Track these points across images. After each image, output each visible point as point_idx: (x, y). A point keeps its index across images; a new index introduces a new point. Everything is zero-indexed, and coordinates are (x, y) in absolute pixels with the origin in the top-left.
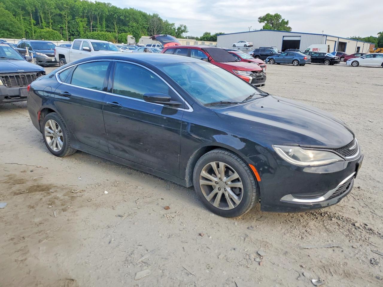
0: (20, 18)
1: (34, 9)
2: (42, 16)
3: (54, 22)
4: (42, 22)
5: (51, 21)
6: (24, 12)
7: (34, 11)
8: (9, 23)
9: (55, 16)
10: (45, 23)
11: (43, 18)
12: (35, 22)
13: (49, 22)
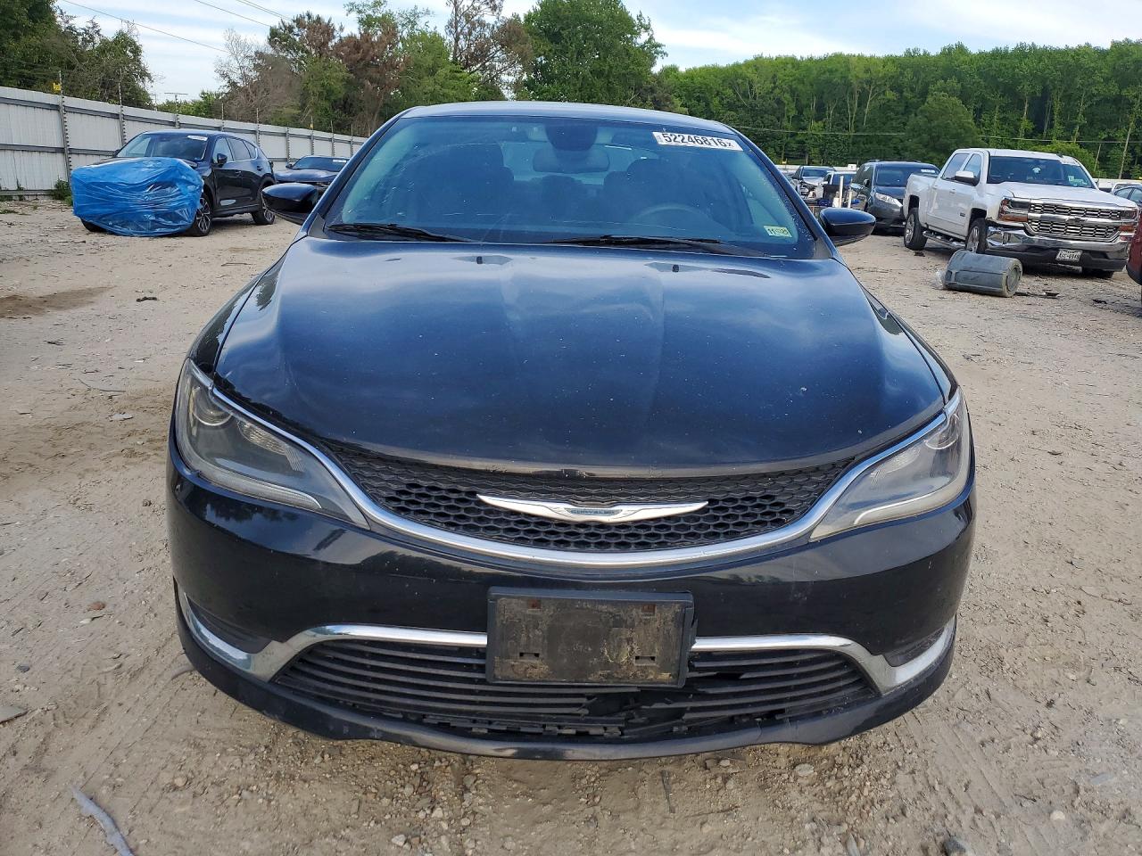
0: (992, 117)
1: (1039, 88)
2: (1057, 107)
3: (1091, 124)
4: (1051, 126)
5: (1081, 119)
6: (1007, 100)
7: (1039, 95)
8: (954, 132)
9: (1098, 103)
10: (1061, 127)
11: (1060, 114)
12: (1031, 126)
13: (1073, 126)
